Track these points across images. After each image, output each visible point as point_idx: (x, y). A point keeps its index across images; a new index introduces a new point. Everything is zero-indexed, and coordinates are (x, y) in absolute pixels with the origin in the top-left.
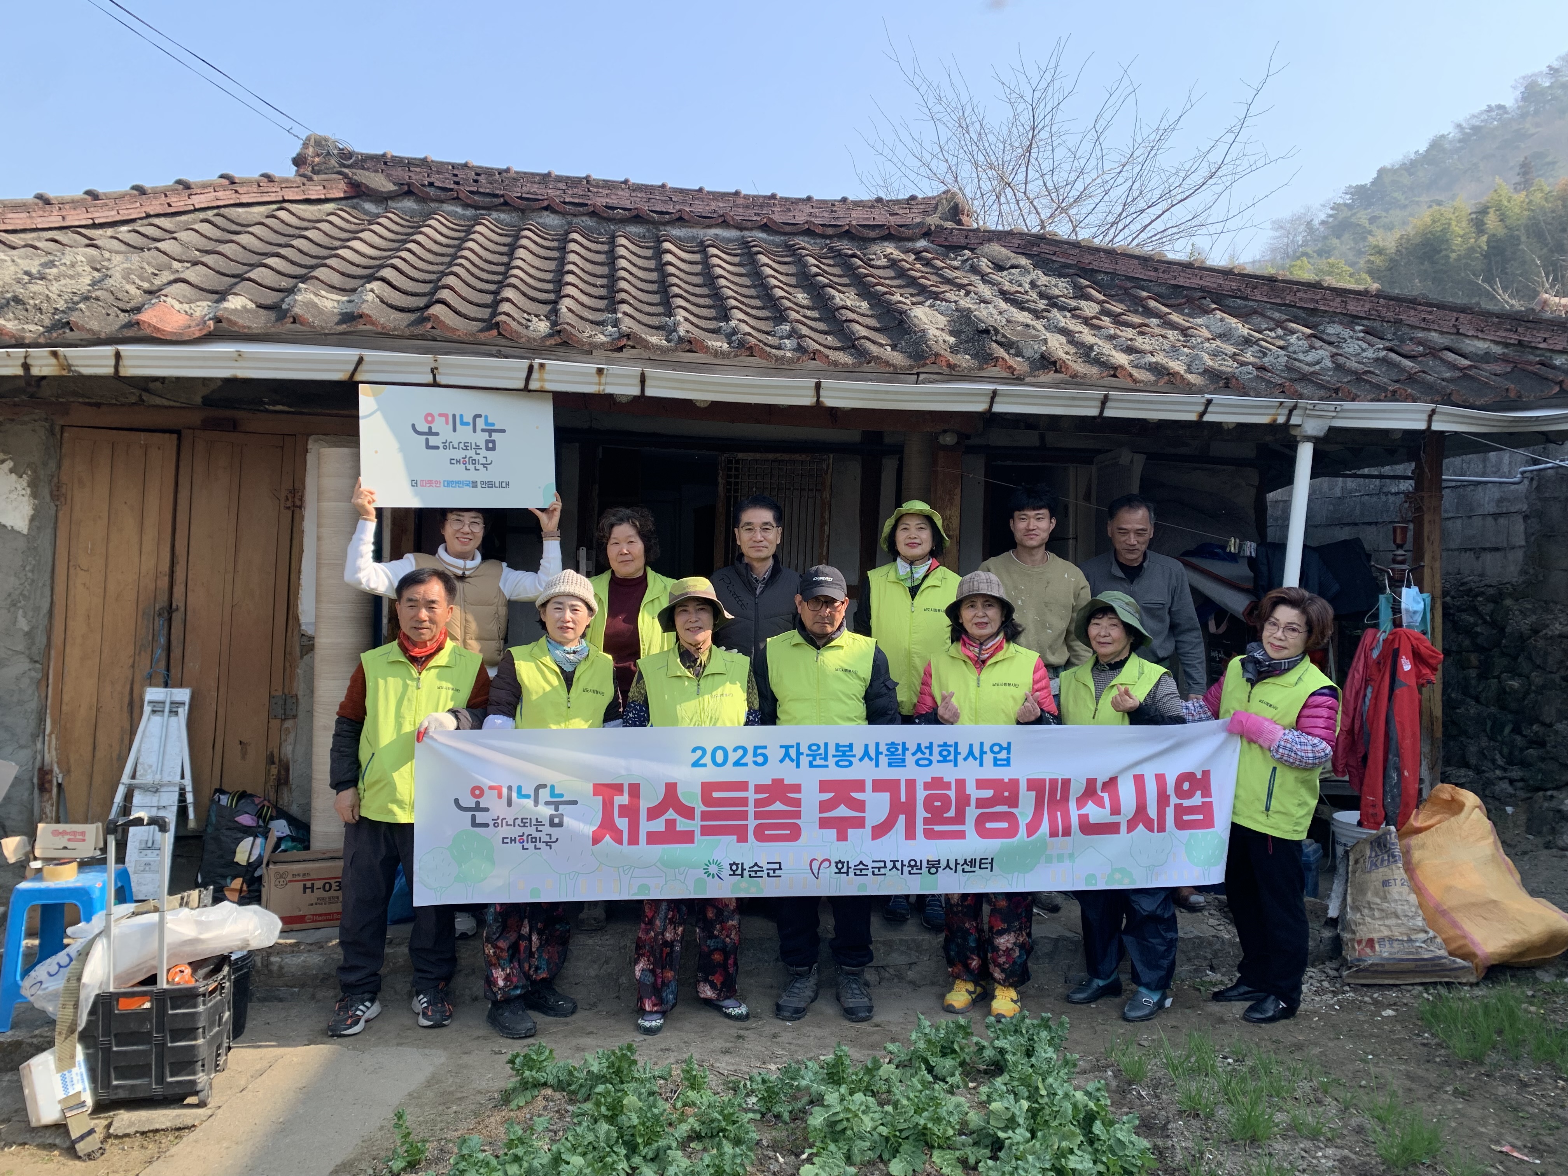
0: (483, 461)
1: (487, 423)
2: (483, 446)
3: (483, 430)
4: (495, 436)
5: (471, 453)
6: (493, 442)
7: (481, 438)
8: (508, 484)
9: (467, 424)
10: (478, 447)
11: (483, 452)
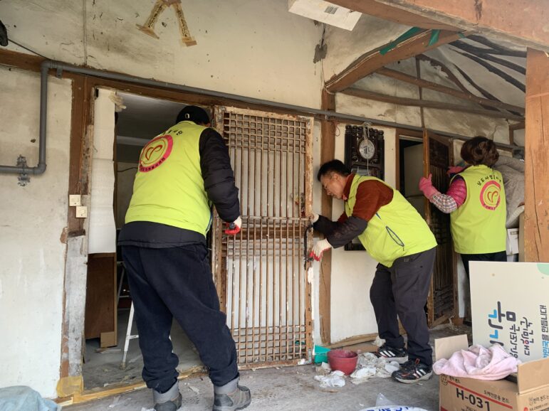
0: (524, 326)
1: (494, 316)
2: (512, 323)
3: (500, 321)
4: (503, 312)
5: (519, 334)
6: (508, 313)
7: (505, 323)
8: (542, 307)
9: (496, 332)
10: (513, 328)
11: (517, 324)
